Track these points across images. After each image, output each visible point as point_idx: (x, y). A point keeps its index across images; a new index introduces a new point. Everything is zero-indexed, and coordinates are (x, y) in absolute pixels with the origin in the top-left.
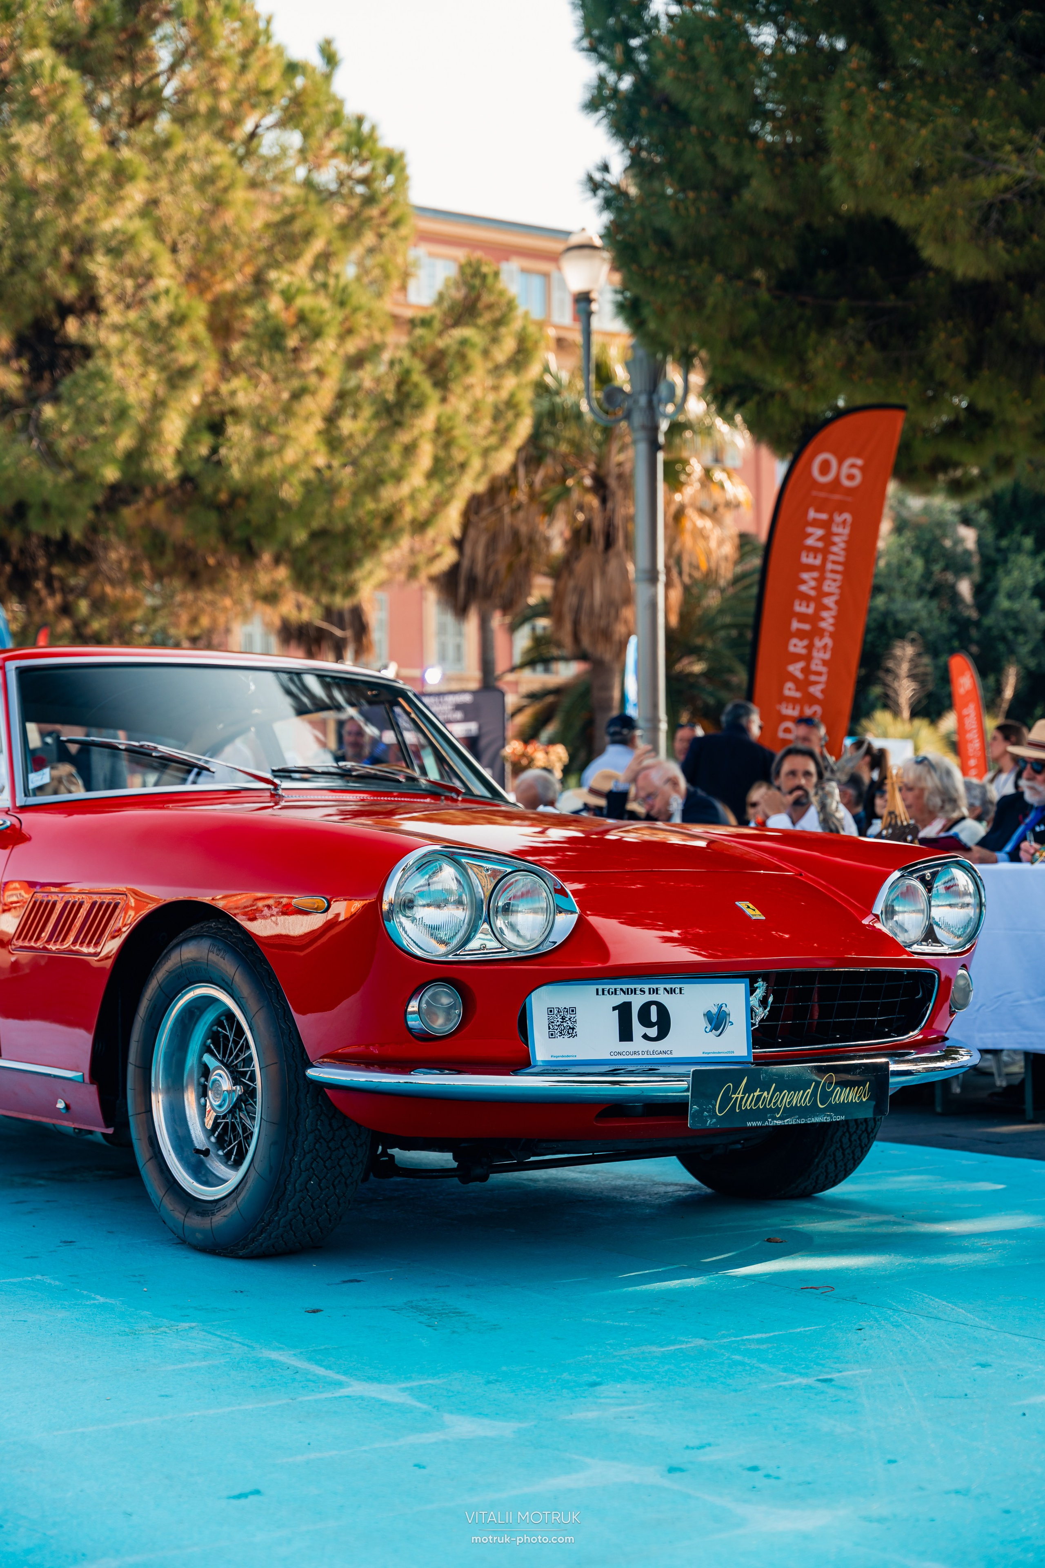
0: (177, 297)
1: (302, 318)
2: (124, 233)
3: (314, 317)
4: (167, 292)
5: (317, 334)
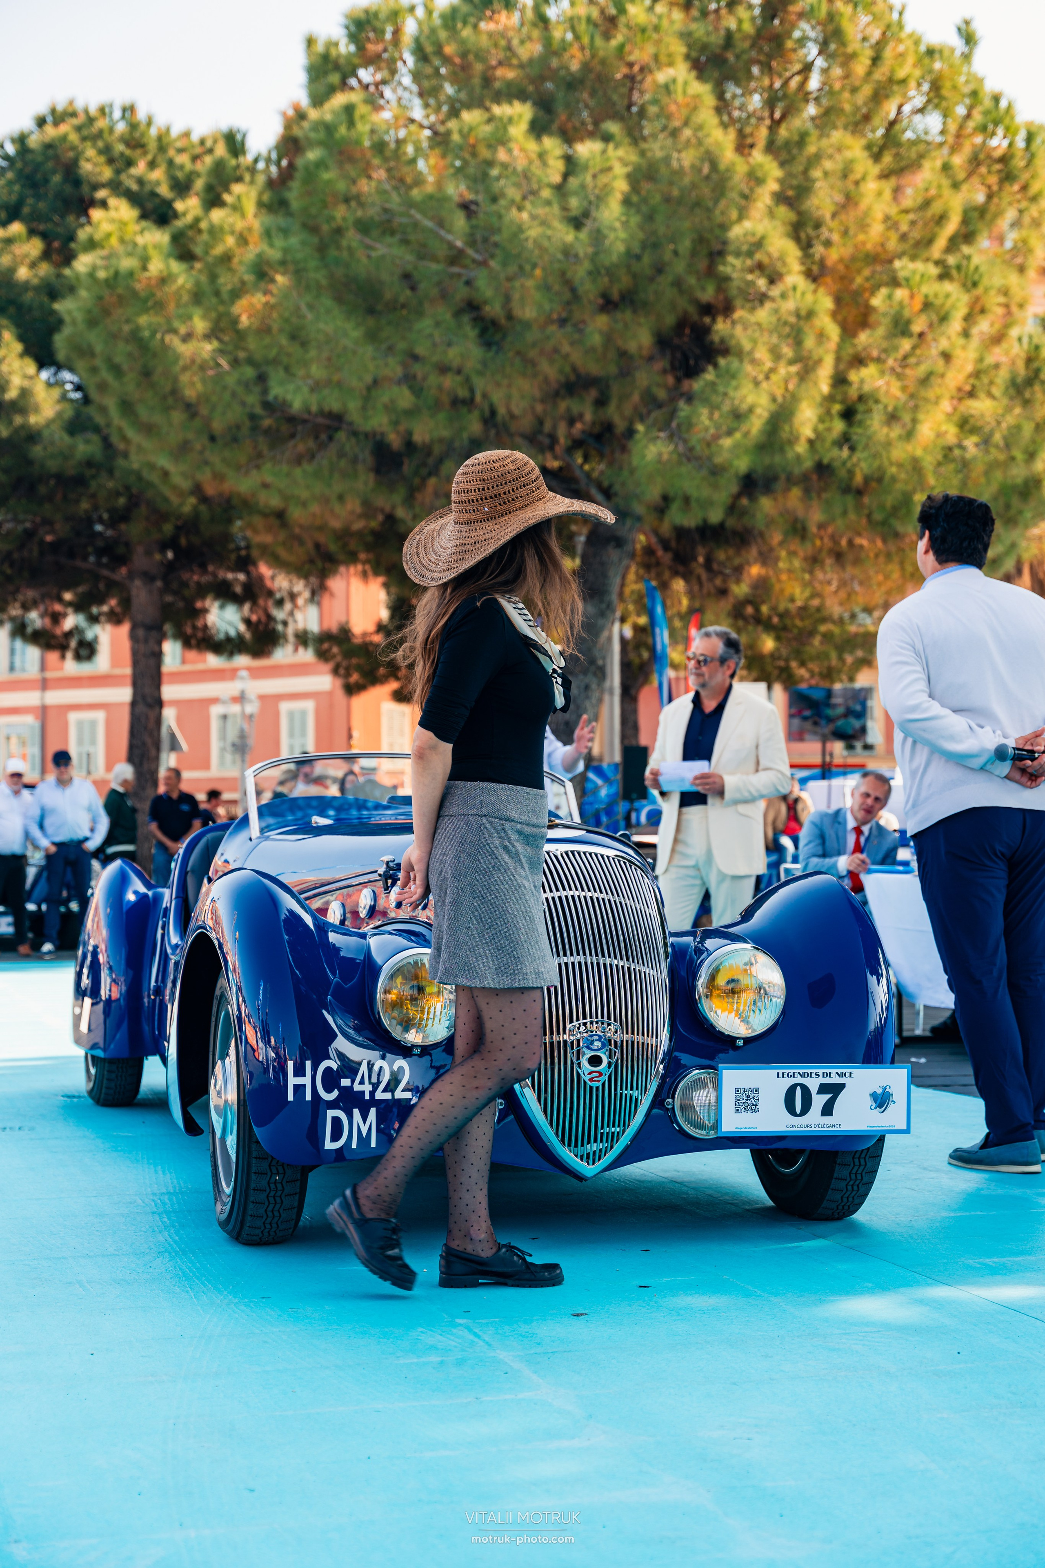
0: (803, 294)
1: (927, 305)
2: (754, 234)
3: (938, 302)
4: (794, 288)
5: (944, 318)
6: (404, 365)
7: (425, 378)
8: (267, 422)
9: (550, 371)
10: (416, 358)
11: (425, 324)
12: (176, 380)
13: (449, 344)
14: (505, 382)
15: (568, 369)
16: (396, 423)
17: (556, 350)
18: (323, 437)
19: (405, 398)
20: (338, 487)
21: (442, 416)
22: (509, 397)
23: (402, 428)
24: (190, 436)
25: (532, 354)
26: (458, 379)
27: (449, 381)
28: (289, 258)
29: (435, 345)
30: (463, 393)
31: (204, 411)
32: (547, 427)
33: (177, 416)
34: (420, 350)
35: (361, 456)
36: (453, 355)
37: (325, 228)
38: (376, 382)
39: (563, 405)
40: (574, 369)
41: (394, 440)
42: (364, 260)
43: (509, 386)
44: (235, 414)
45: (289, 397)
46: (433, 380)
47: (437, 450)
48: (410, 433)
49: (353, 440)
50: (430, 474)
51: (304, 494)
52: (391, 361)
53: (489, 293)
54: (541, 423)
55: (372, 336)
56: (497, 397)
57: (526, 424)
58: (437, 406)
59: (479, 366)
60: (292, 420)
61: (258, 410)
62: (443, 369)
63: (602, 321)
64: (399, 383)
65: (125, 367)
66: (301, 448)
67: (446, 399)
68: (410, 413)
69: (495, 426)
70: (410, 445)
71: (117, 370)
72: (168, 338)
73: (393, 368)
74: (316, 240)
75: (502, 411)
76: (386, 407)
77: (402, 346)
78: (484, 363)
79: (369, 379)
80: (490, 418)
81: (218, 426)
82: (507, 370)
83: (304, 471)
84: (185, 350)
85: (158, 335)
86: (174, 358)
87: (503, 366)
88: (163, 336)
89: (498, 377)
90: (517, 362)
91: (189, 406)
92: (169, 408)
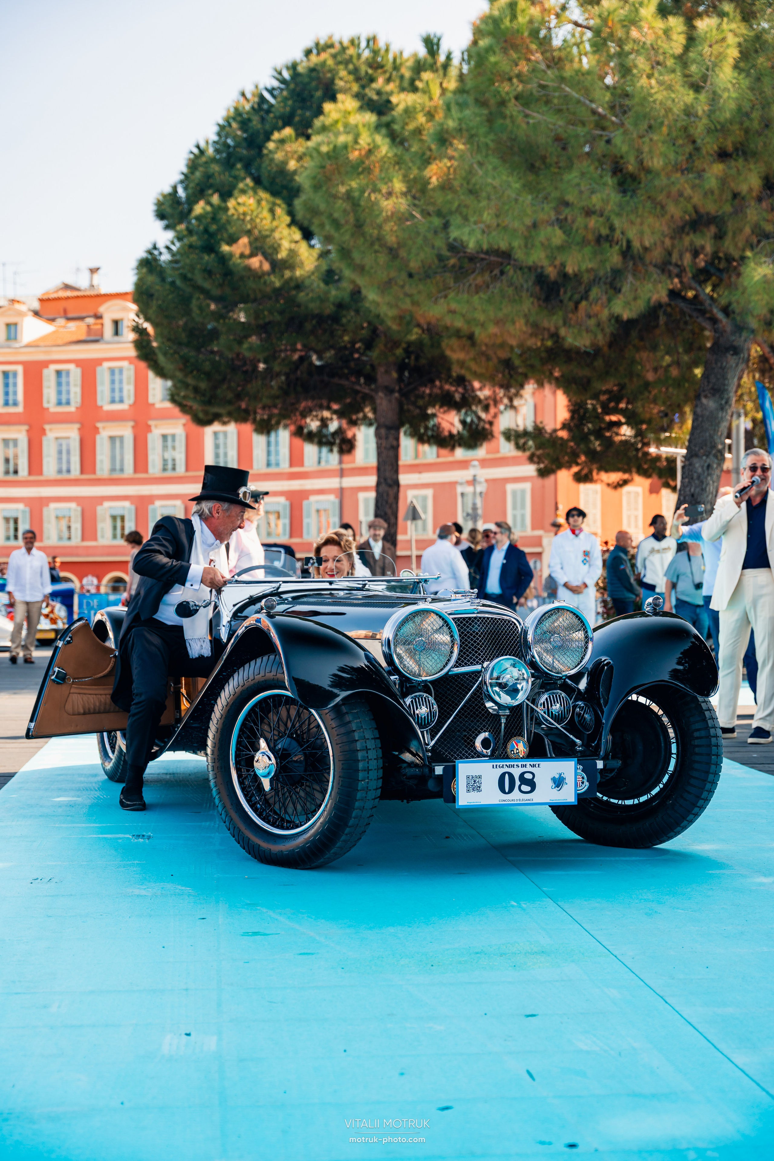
6: (558, 212)
7: (573, 222)
8: (452, 261)
9: (674, 210)
10: (567, 204)
11: (572, 176)
12: (380, 229)
13: (593, 192)
14: (638, 220)
15: (690, 208)
16: (552, 258)
17: (681, 194)
18: (497, 272)
19: (558, 236)
20: (507, 309)
21: (588, 250)
22: (642, 233)
23: (557, 263)
24: (393, 274)
25: (661, 197)
26: (601, 220)
27: (593, 222)
28: (464, 126)
29: (581, 192)
30: (604, 231)
31: (403, 253)
32: (675, 258)
33: (383, 258)
34: (570, 198)
35: (525, 286)
36: (596, 199)
37: (492, 102)
38: (535, 225)
39: (687, 240)
40: (695, 208)
41: (551, 272)
42: (524, 126)
43: (642, 224)
44: (427, 255)
45: (465, 238)
46: (580, 221)
47: (586, 278)
48: (563, 265)
49: (519, 273)
50: (582, 299)
51: (481, 317)
52: (547, 207)
53: (624, 148)
54: (670, 254)
55: (529, 187)
56: (632, 234)
57: (657, 255)
58: (584, 242)
59: (617, 209)
60: (472, 259)
61: (446, 253)
62: (589, 213)
63: (718, 168)
64: (552, 225)
65: (342, 221)
66: (479, 280)
67: (590, 237)
68: (561, 248)
69: (633, 258)
70: (565, 276)
72: (373, 196)
73: (547, 212)
74: (485, 112)
75: (636, 244)
76: (542, 244)
77: (555, 194)
78: (620, 205)
79: (528, 221)
80: (627, 252)
81: (414, 265)
82: (640, 211)
83: (480, 298)
84: (387, 205)
85: (366, 195)
86: (377, 213)
87: (637, 208)
88: (369, 194)
89: (633, 217)
90: (649, 204)
91: (391, 250)
92: (376, 252)
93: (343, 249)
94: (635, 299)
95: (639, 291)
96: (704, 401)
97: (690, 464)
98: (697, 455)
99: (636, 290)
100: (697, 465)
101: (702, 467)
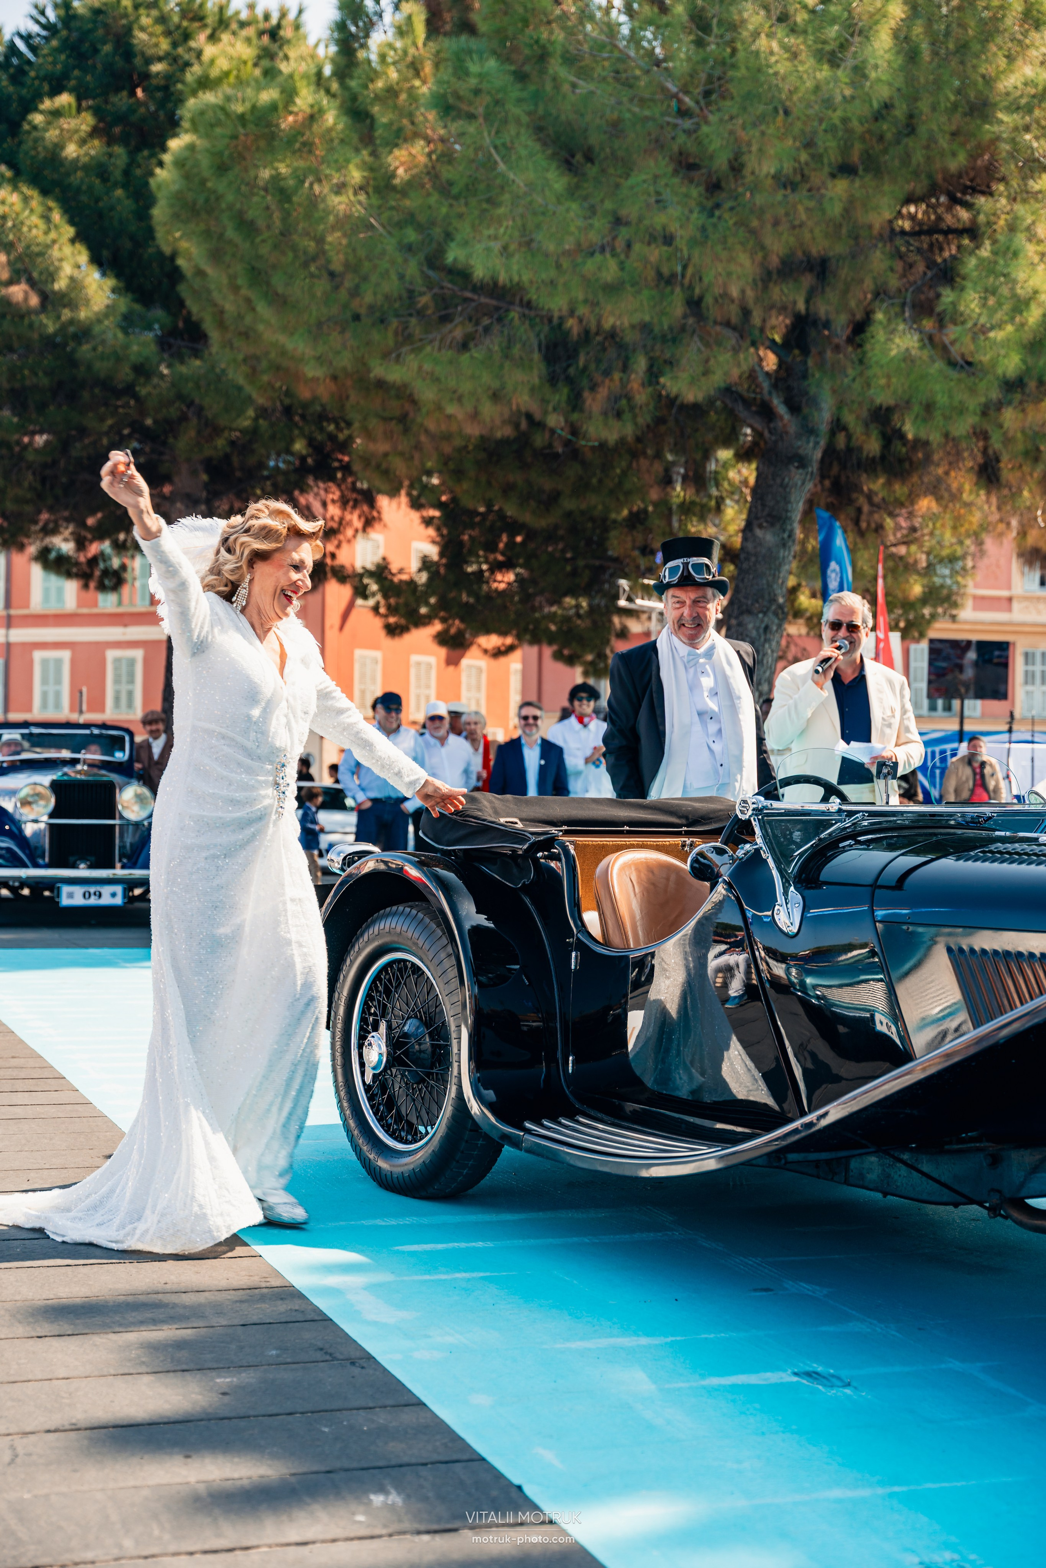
6: (611, 228)
8: (424, 300)
9: (775, 246)
10: (618, 221)
11: (636, 180)
12: (320, 240)
14: (724, 255)
15: (795, 244)
18: (487, 320)
19: (609, 270)
21: (644, 296)
24: (334, 312)
25: (756, 223)
27: (655, 253)
28: (484, 84)
30: (669, 269)
31: (351, 281)
33: (322, 286)
34: (629, 212)
35: (535, 345)
36: (659, 220)
38: (577, 248)
40: (803, 246)
41: (572, 327)
42: (571, 94)
43: (730, 261)
44: (391, 286)
45: (473, 261)
46: (640, 249)
47: (627, 337)
48: (598, 318)
49: (528, 321)
51: (466, 387)
52: (596, 222)
53: (715, 145)
55: (575, 192)
56: (712, 275)
57: (732, 309)
58: (641, 282)
59: (695, 236)
61: (418, 284)
62: (652, 237)
63: (840, 187)
64: (603, 250)
65: (261, 223)
66: (458, 333)
67: (651, 274)
68: (613, 289)
70: (592, 332)
71: (247, 227)
72: (317, 188)
73: (598, 231)
74: (513, 67)
75: (715, 292)
77: (608, 205)
79: (569, 243)
80: (695, 305)
82: (730, 240)
83: (472, 357)
84: (340, 203)
85: (307, 185)
86: (321, 214)
87: (725, 237)
88: (311, 185)
89: (719, 248)
90: (742, 232)
91: (332, 275)
92: (312, 276)
93: (253, 268)
94: (706, 373)
95: (712, 362)
96: (759, 533)
97: (740, 624)
98: (749, 612)
99: (707, 361)
100: (750, 626)
101: (757, 629)
